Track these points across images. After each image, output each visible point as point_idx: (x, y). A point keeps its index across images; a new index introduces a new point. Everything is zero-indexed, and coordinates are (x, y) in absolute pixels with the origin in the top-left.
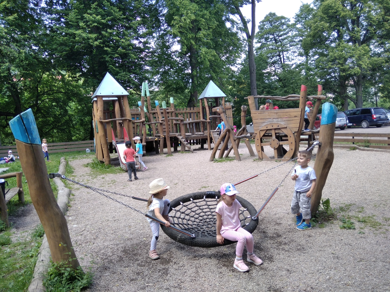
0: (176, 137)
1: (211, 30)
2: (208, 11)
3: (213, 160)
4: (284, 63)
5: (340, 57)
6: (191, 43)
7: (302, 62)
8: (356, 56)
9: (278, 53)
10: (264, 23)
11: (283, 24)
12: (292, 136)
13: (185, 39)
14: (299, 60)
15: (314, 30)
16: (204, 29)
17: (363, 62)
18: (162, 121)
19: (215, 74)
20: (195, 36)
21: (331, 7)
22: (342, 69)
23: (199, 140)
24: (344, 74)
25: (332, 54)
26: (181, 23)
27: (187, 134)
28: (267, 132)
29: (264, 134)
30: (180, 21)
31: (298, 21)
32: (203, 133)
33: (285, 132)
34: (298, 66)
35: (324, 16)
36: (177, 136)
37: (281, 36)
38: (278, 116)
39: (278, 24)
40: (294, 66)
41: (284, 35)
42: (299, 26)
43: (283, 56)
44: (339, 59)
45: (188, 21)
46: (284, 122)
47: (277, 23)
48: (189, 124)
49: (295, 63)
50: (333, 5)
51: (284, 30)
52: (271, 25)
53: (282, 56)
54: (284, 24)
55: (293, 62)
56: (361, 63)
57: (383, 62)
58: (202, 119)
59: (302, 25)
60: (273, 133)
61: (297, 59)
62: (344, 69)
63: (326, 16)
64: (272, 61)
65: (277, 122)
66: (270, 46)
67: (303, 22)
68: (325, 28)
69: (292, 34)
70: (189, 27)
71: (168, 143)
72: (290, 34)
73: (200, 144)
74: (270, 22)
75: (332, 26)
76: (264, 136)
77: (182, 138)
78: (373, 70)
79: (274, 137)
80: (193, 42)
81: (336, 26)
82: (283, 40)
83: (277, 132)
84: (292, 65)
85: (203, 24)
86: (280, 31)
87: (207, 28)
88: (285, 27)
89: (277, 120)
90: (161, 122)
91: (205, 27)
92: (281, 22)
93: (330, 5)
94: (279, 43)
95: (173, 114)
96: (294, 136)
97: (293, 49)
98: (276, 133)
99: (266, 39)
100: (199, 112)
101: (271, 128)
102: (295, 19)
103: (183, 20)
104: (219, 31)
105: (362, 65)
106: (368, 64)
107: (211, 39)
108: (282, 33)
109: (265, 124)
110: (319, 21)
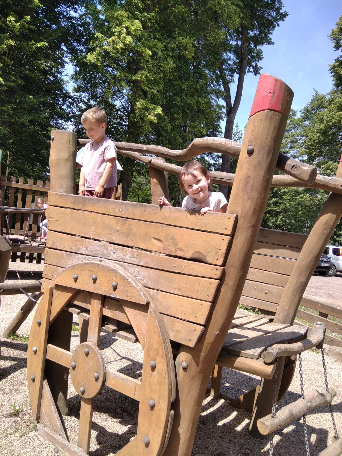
20: (131, 77)
38: (128, 236)
45: (120, 46)
60: (94, 311)
79: (92, 335)
89: (120, 252)
101: (90, 287)
102: (303, 113)
110: (336, 110)
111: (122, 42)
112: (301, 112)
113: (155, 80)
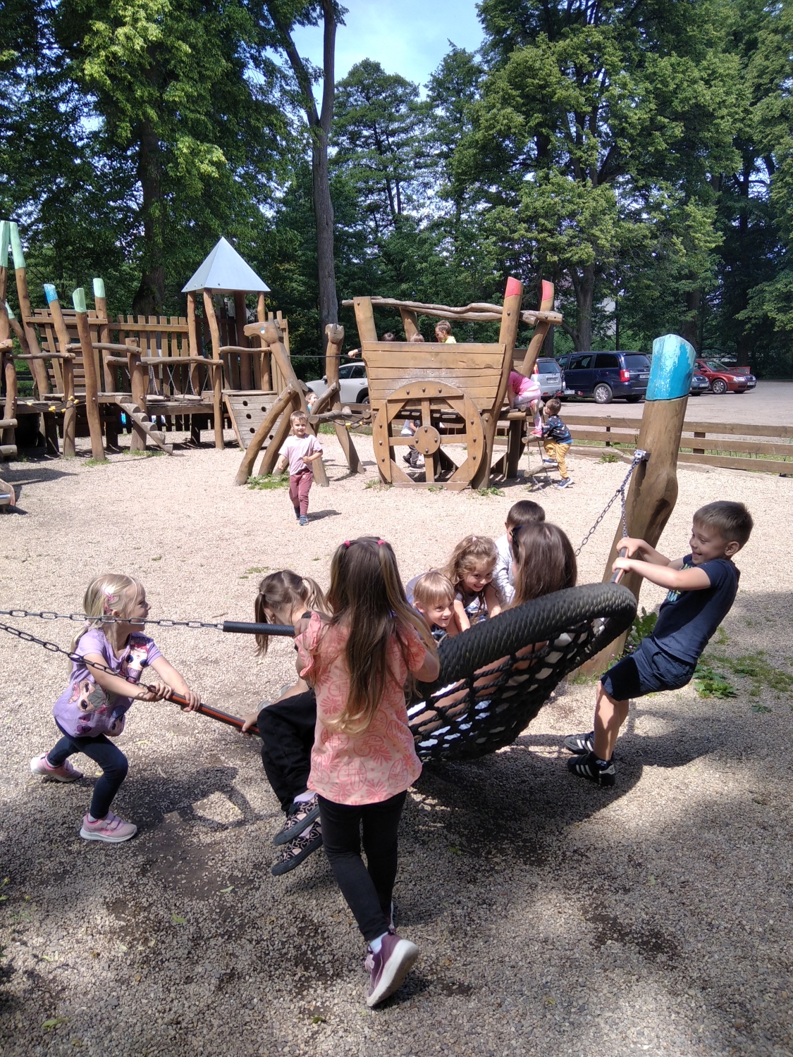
0: (115, 404)
1: (209, 85)
2: (199, 22)
3: (246, 483)
4: (399, 213)
5: (549, 213)
6: (145, 113)
7: (446, 214)
8: (587, 214)
9: (384, 181)
10: (349, 89)
11: (400, 100)
12: (477, 420)
13: (127, 100)
14: (439, 209)
15: (486, 127)
16: (187, 76)
17: (601, 231)
18: (70, 350)
19: (217, 222)
20: (161, 97)
21: (531, 69)
22: (550, 243)
23: (187, 417)
24: (556, 258)
25: (529, 200)
26: (115, 48)
27: (149, 397)
28: (407, 408)
29: (400, 411)
30: (110, 39)
31: (437, 99)
32: (198, 398)
33: (457, 408)
34: (435, 225)
35: (514, 93)
36: (118, 402)
37: (393, 133)
38: (441, 362)
39: (386, 97)
40: (424, 224)
41: (403, 132)
42: (440, 112)
43: (399, 194)
44: (546, 216)
45: (139, 43)
46: (456, 380)
47: (384, 95)
48: (156, 366)
49: (427, 217)
50: (537, 65)
51: (402, 118)
52: (368, 99)
53: (394, 192)
54: (403, 101)
55: (424, 211)
56: (598, 233)
57: (645, 237)
58: (194, 354)
59: (447, 110)
60: (425, 408)
61: (433, 206)
62: (554, 245)
63: (518, 93)
64: (368, 202)
65: (437, 380)
66: (363, 158)
67: (452, 103)
68: (516, 127)
69: (423, 132)
70: (140, 64)
71: (94, 422)
72: (417, 132)
73: (187, 429)
74: (365, 89)
75: (532, 123)
76: (399, 416)
77: (137, 410)
78: (622, 253)
79: (427, 421)
80: (152, 113)
81: (540, 125)
82: (399, 145)
83: (434, 407)
84: (420, 220)
85: (183, 62)
86: (391, 119)
87: (196, 77)
88: (403, 109)
89: (436, 373)
90: (67, 355)
91: (191, 71)
92: (395, 94)
93: (530, 63)
94: (389, 154)
95: (105, 333)
96: (482, 420)
97: (424, 175)
98: (432, 412)
99: (354, 137)
100: (186, 334)
101: (421, 395)
102: (431, 89)
103: (122, 38)
104: (229, 92)
105: (598, 238)
106: (612, 237)
107: (207, 114)
108: (396, 125)
109: (404, 382)
110: (499, 106)
111: (141, 36)
112: (426, 86)
113: (200, 95)
